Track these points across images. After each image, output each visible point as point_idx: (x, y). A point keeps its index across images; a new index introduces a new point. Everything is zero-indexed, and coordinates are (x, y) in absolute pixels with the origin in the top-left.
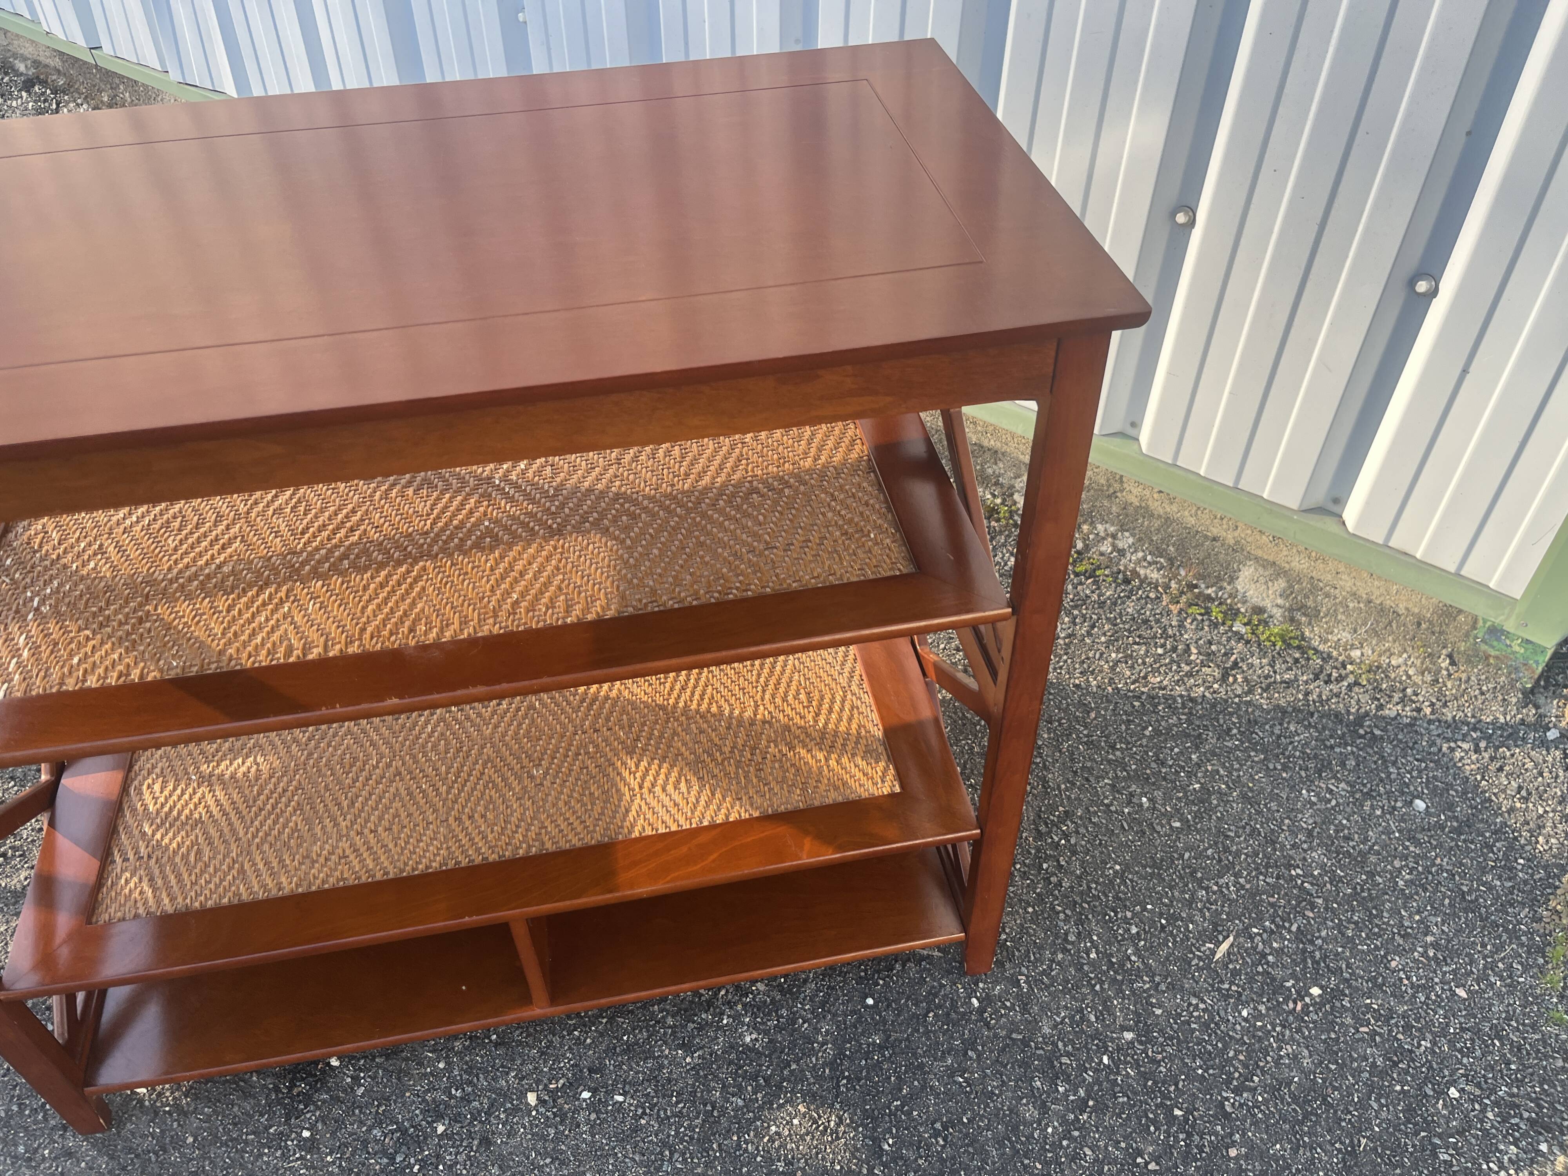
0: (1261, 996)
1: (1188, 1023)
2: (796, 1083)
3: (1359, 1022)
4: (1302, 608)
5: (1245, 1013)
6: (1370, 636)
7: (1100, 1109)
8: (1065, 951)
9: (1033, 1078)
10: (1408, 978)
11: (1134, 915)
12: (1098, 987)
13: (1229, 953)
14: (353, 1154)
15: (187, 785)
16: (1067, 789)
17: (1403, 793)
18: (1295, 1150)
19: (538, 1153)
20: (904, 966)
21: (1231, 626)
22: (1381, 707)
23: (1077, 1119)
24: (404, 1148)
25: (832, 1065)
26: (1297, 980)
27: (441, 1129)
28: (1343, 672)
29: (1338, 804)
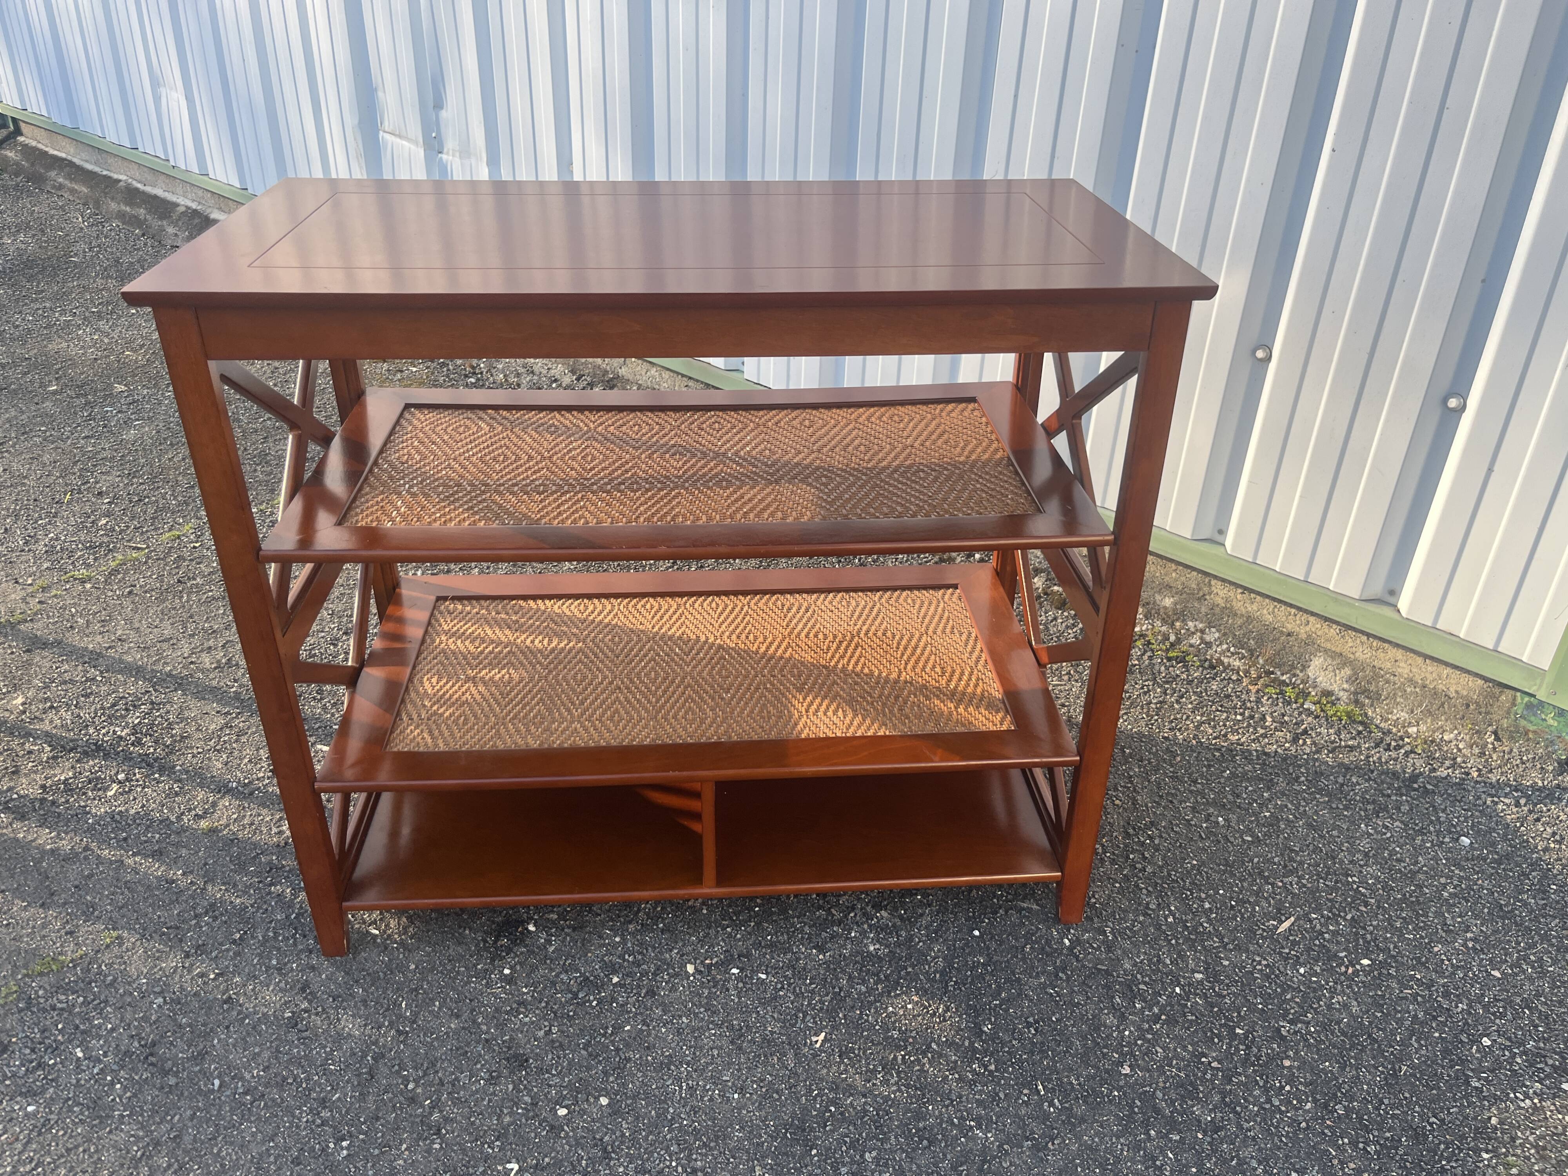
0: (1317, 961)
1: (1252, 973)
2: (912, 980)
3: (1403, 986)
4: (1365, 691)
5: (1302, 971)
6: (1425, 715)
7: (1172, 1022)
8: (1145, 915)
9: (1113, 997)
10: (1449, 960)
11: (1208, 896)
12: (1173, 942)
13: (1290, 930)
14: (544, 988)
15: (457, 682)
16: (1153, 807)
17: (1450, 832)
18: (1343, 1068)
19: (694, 1004)
20: (1006, 912)
21: (1303, 704)
22: (1434, 770)
23: (1151, 1027)
24: (586, 989)
25: (943, 973)
26: (1350, 953)
27: (615, 980)
28: (1401, 743)
29: (1392, 836)
